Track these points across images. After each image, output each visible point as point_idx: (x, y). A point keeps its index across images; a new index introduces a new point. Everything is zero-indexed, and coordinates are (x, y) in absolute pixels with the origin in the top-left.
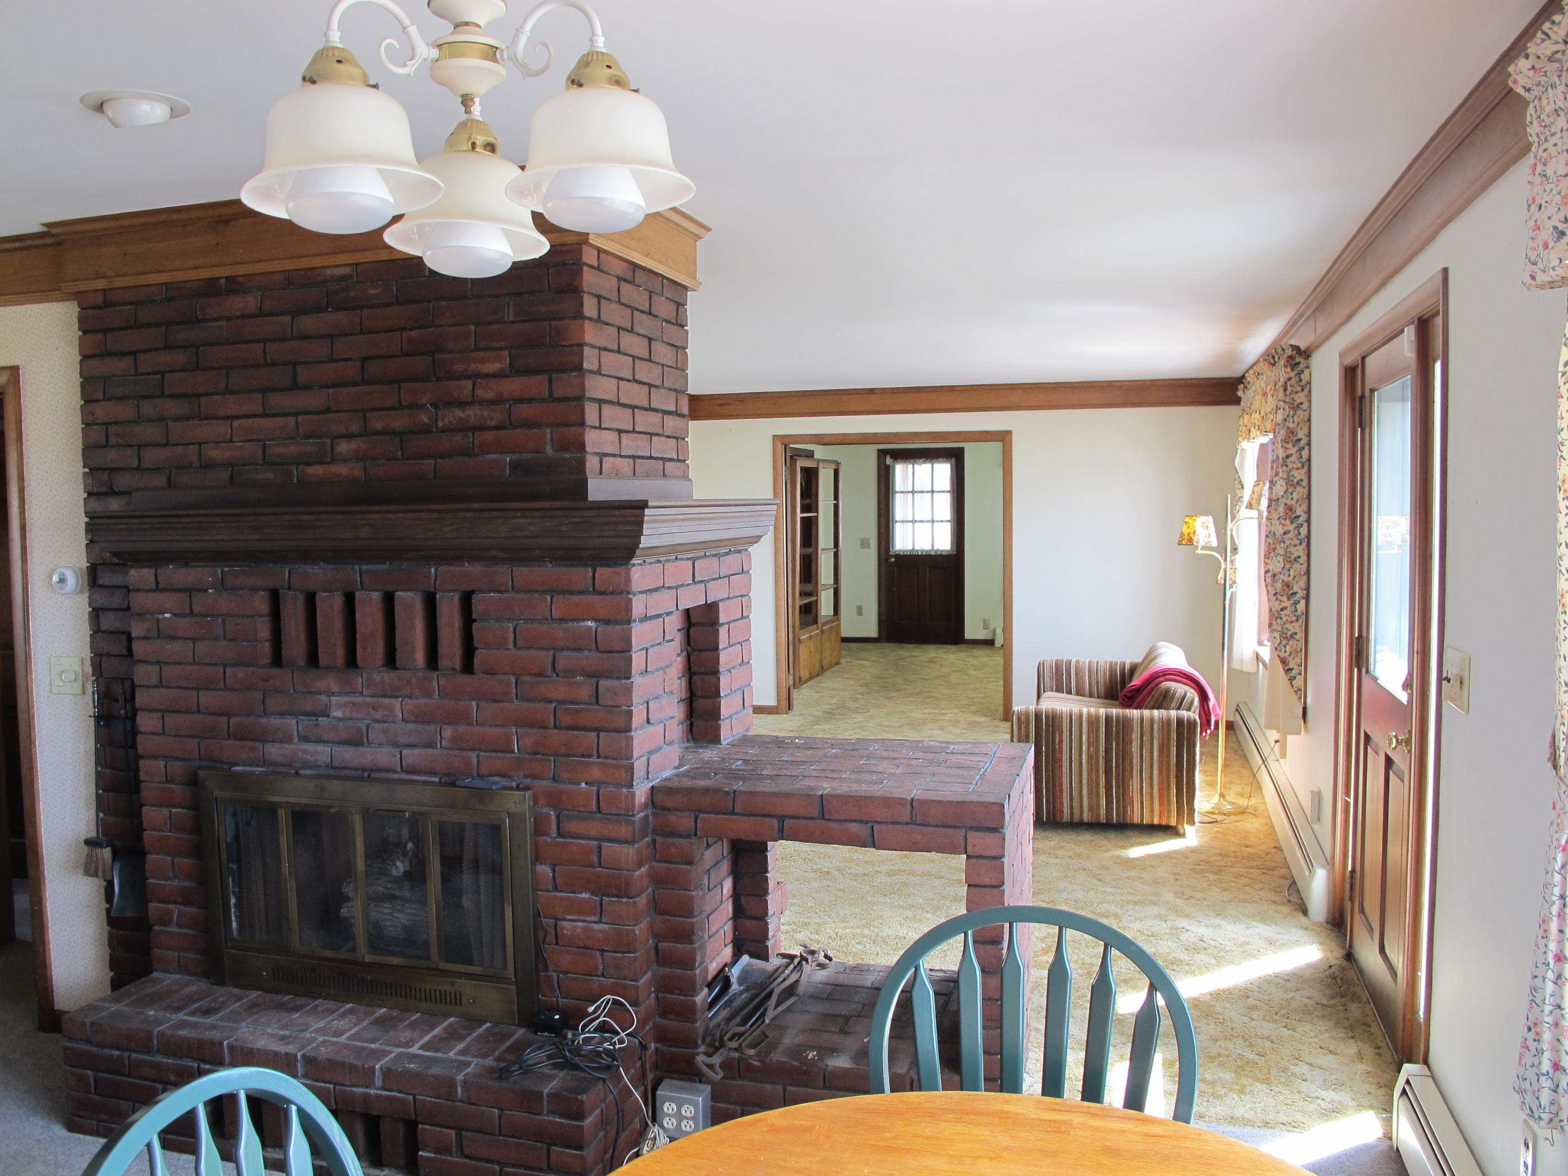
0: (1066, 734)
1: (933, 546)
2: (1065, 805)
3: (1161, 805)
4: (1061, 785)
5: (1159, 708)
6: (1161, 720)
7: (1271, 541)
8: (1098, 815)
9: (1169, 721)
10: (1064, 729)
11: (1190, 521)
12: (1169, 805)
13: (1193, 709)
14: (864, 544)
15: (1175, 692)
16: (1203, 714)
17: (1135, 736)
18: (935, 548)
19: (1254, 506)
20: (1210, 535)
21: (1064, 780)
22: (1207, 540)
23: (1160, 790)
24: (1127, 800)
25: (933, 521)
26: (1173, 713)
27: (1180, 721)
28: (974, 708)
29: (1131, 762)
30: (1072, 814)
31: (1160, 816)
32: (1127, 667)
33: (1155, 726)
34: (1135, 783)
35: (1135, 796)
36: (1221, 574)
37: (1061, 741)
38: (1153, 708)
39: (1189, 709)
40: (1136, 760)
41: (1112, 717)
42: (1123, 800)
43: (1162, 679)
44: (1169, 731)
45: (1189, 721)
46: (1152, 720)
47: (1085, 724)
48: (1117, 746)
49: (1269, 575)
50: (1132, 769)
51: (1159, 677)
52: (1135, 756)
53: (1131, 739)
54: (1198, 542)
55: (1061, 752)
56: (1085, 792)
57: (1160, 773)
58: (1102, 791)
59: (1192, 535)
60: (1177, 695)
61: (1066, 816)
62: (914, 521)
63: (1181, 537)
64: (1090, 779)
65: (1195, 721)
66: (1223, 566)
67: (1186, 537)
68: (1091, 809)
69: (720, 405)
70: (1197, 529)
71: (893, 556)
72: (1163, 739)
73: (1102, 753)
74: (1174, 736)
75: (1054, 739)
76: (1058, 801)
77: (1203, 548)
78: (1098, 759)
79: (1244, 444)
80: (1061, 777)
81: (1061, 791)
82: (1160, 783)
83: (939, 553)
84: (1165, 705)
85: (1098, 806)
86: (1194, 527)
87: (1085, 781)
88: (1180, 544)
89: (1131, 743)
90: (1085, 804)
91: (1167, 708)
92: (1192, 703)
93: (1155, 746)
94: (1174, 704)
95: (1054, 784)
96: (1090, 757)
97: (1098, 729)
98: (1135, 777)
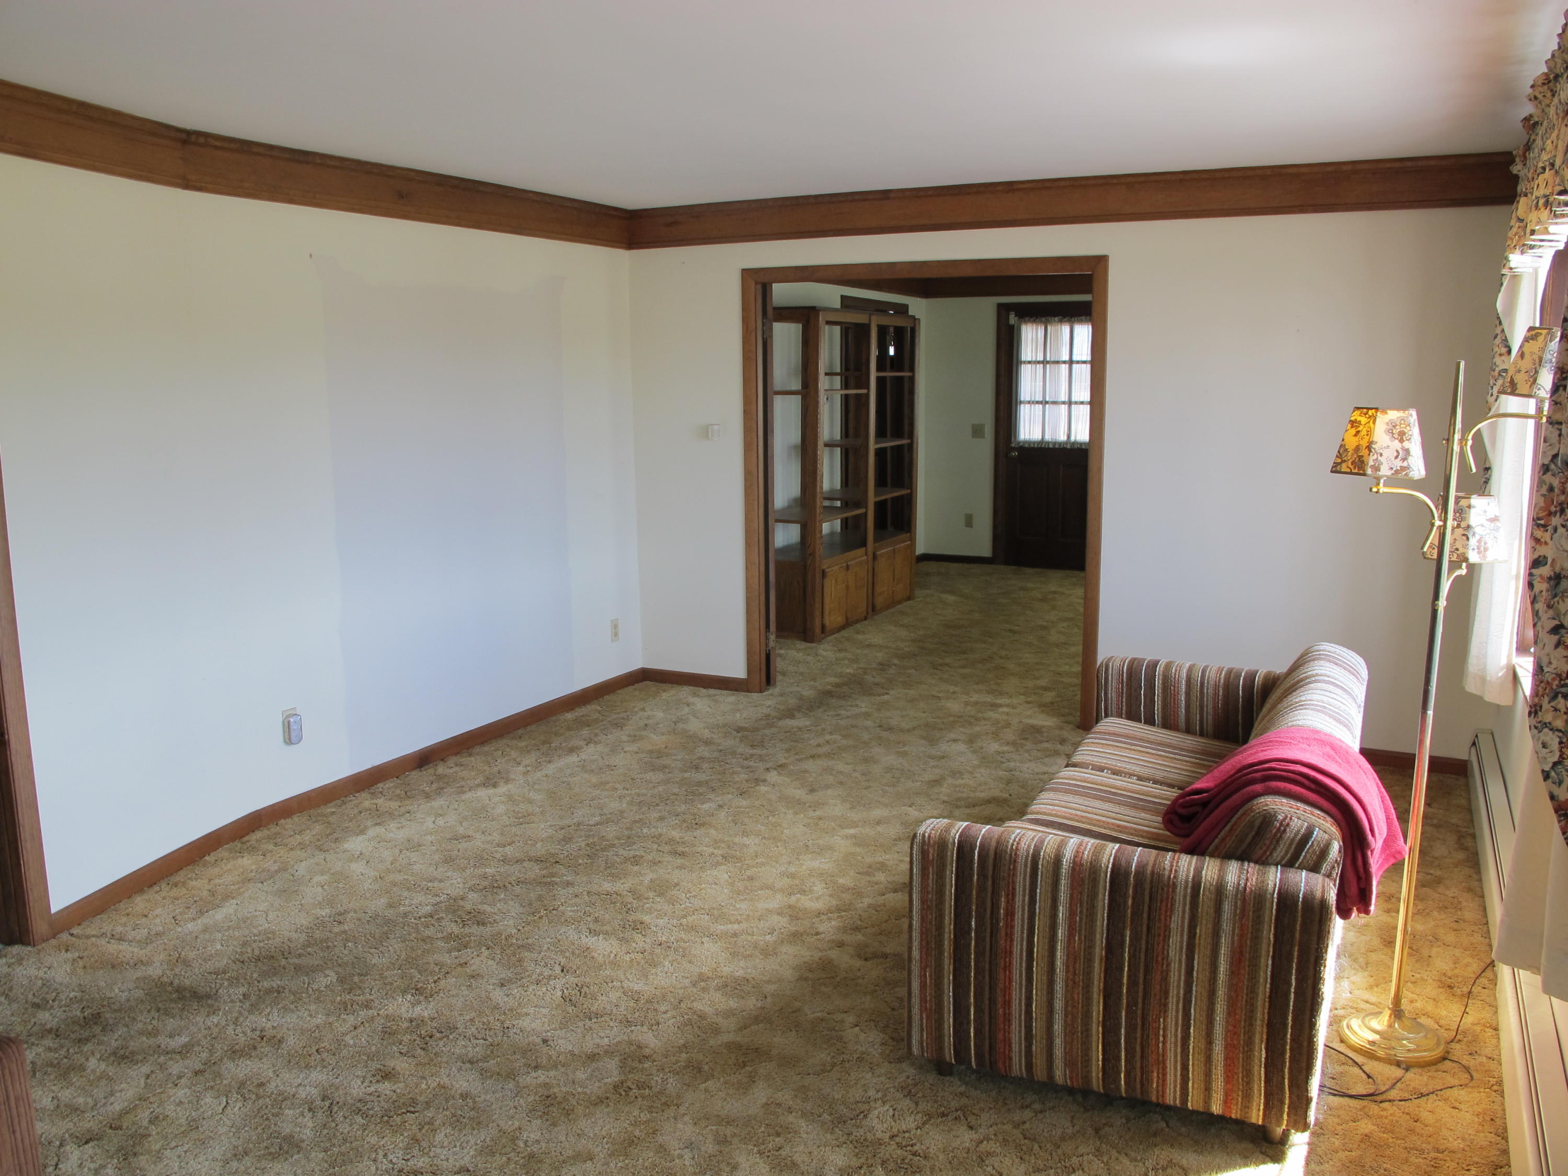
0: (1021, 900)
1: (1069, 436)
2: (1015, 1047)
3: (1228, 1079)
4: (1008, 1004)
5: (1242, 857)
6: (1241, 893)
7: (1556, 482)
8: (1087, 1078)
9: (1259, 897)
10: (1019, 889)
11: (1363, 420)
12: (1248, 1083)
13: (1325, 867)
14: (977, 432)
15: (1285, 826)
16: (1351, 875)
17: (1178, 921)
18: (1073, 439)
19: (1522, 388)
20: (1407, 452)
21: (1015, 995)
22: (1398, 464)
23: (1230, 1048)
24: (1152, 1058)
25: (1070, 403)
26: (1274, 877)
27: (1286, 899)
28: (1049, 696)
29: (1165, 979)
30: (1029, 1066)
31: (1226, 1102)
32: (1258, 680)
33: (1227, 907)
34: (1171, 1023)
35: (1170, 1055)
36: (1434, 536)
37: (1010, 914)
38: (1227, 856)
39: (1315, 868)
40: (1176, 976)
41: (1128, 873)
42: (1142, 1057)
43: (1258, 787)
44: (1258, 920)
45: (1309, 900)
46: (1220, 889)
47: (1064, 883)
48: (1135, 938)
49: (1545, 571)
50: (1166, 993)
51: (1254, 782)
52: (1174, 966)
53: (1167, 928)
54: (1377, 469)
55: (1010, 936)
56: (1058, 1027)
57: (1231, 1012)
58: (1097, 1031)
59: (1364, 452)
60: (1289, 834)
61: (1018, 1066)
62: (1044, 403)
63: (1339, 455)
64: (1069, 1001)
65: (1323, 904)
66: (1438, 523)
67: (1350, 457)
68: (1069, 1063)
69: (670, 225)
70: (1375, 438)
71: (1014, 449)
72: (1241, 936)
73: (1099, 951)
74: (1269, 934)
75: (995, 907)
76: (1000, 1036)
77: (1390, 482)
78: (1089, 960)
79: (1516, 260)
80: (1007, 990)
81: (1008, 1019)
82: (1231, 1033)
83: (1076, 446)
84: (1258, 853)
85: (1087, 1061)
86: (1369, 433)
87: (1059, 1004)
88: (1335, 470)
89: (1167, 938)
90: (1058, 1052)
91: (1263, 861)
92: (1324, 852)
93: (1223, 951)
94: (1279, 853)
95: (992, 1001)
96: (1071, 957)
97: (1093, 896)
98: (1171, 1014)
